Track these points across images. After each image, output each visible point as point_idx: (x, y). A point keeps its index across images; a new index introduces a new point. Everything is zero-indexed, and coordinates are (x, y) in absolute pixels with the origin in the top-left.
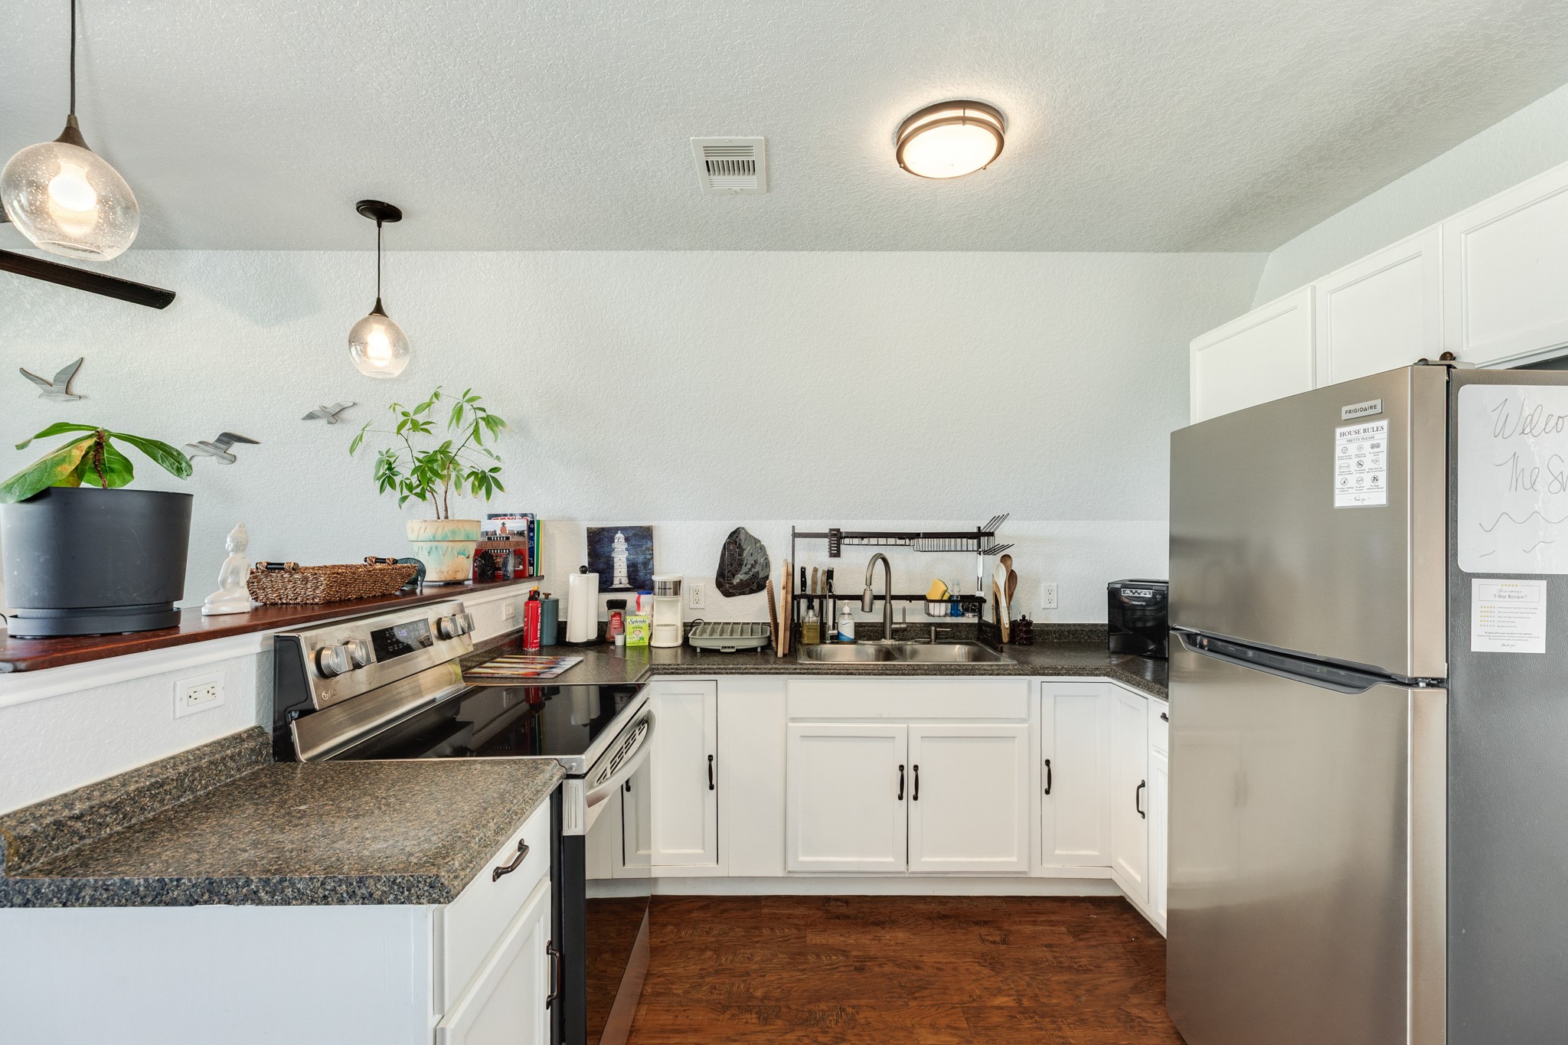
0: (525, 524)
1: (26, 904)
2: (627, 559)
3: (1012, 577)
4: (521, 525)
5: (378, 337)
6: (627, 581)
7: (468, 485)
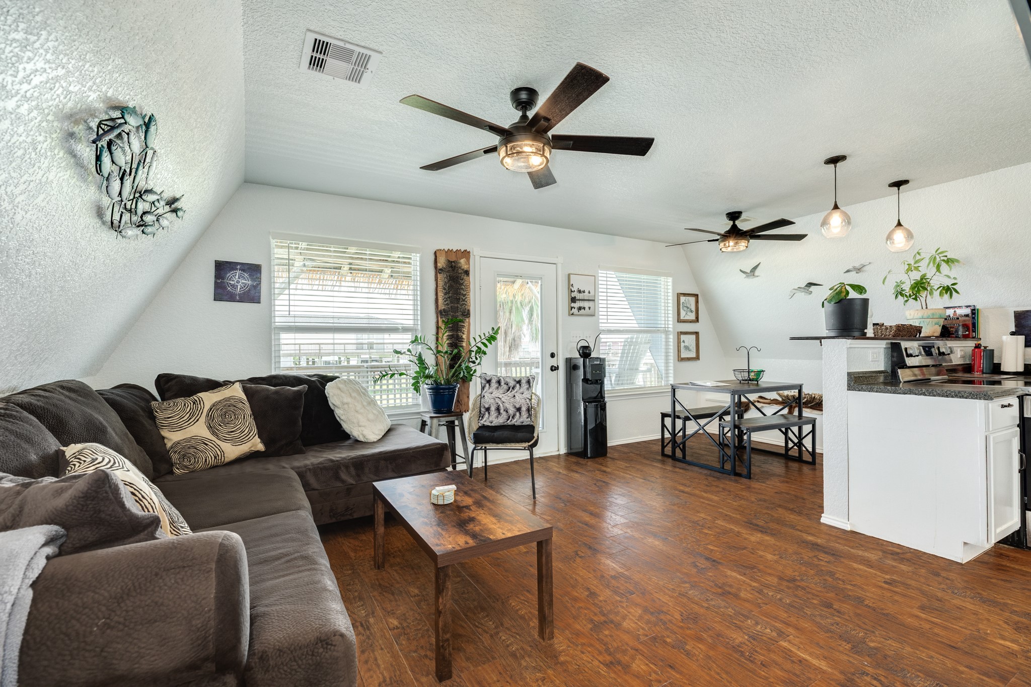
0: (969, 311)
1: (859, 391)
5: (899, 235)
7: (937, 293)
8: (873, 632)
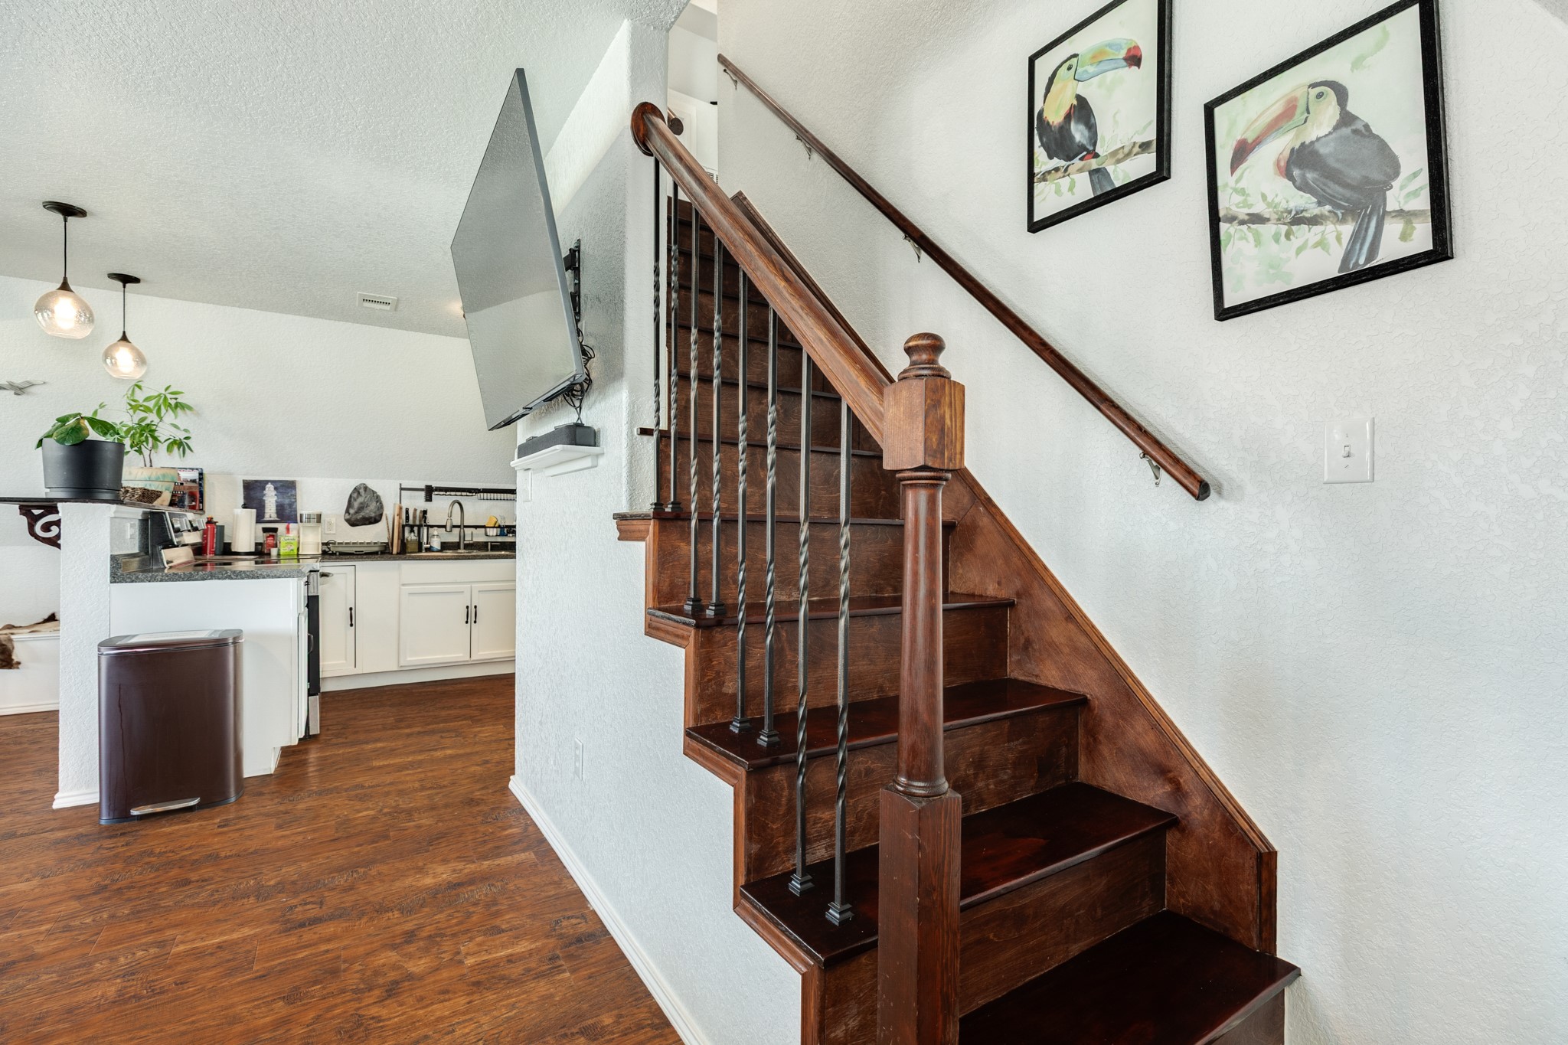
0: (198, 475)
2: (276, 502)
4: (195, 475)
6: (276, 516)
8: (260, 873)
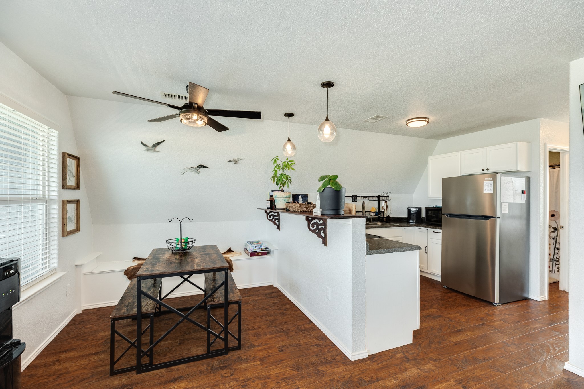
1: (372, 254)
3: (387, 206)
5: (289, 146)
